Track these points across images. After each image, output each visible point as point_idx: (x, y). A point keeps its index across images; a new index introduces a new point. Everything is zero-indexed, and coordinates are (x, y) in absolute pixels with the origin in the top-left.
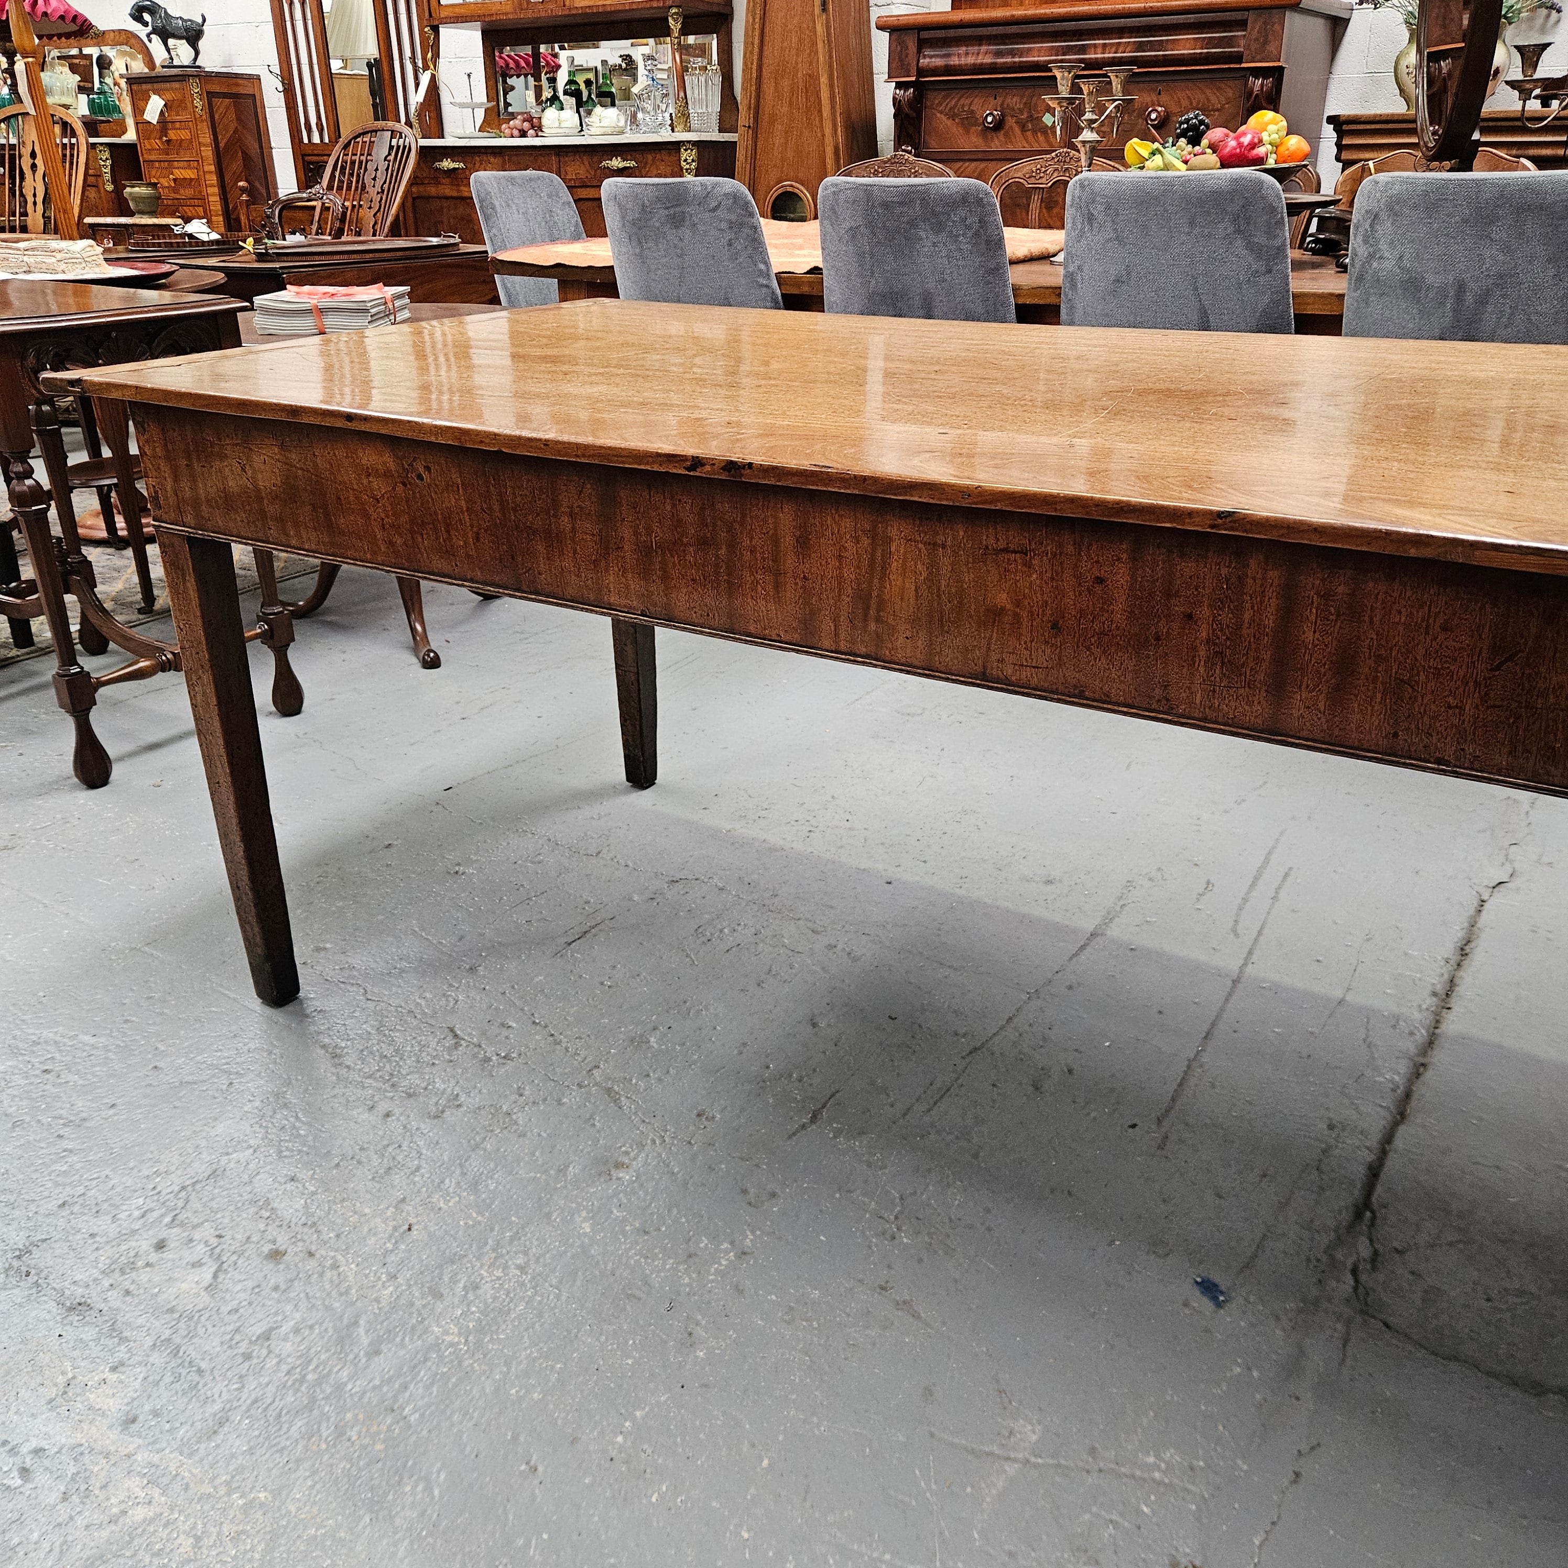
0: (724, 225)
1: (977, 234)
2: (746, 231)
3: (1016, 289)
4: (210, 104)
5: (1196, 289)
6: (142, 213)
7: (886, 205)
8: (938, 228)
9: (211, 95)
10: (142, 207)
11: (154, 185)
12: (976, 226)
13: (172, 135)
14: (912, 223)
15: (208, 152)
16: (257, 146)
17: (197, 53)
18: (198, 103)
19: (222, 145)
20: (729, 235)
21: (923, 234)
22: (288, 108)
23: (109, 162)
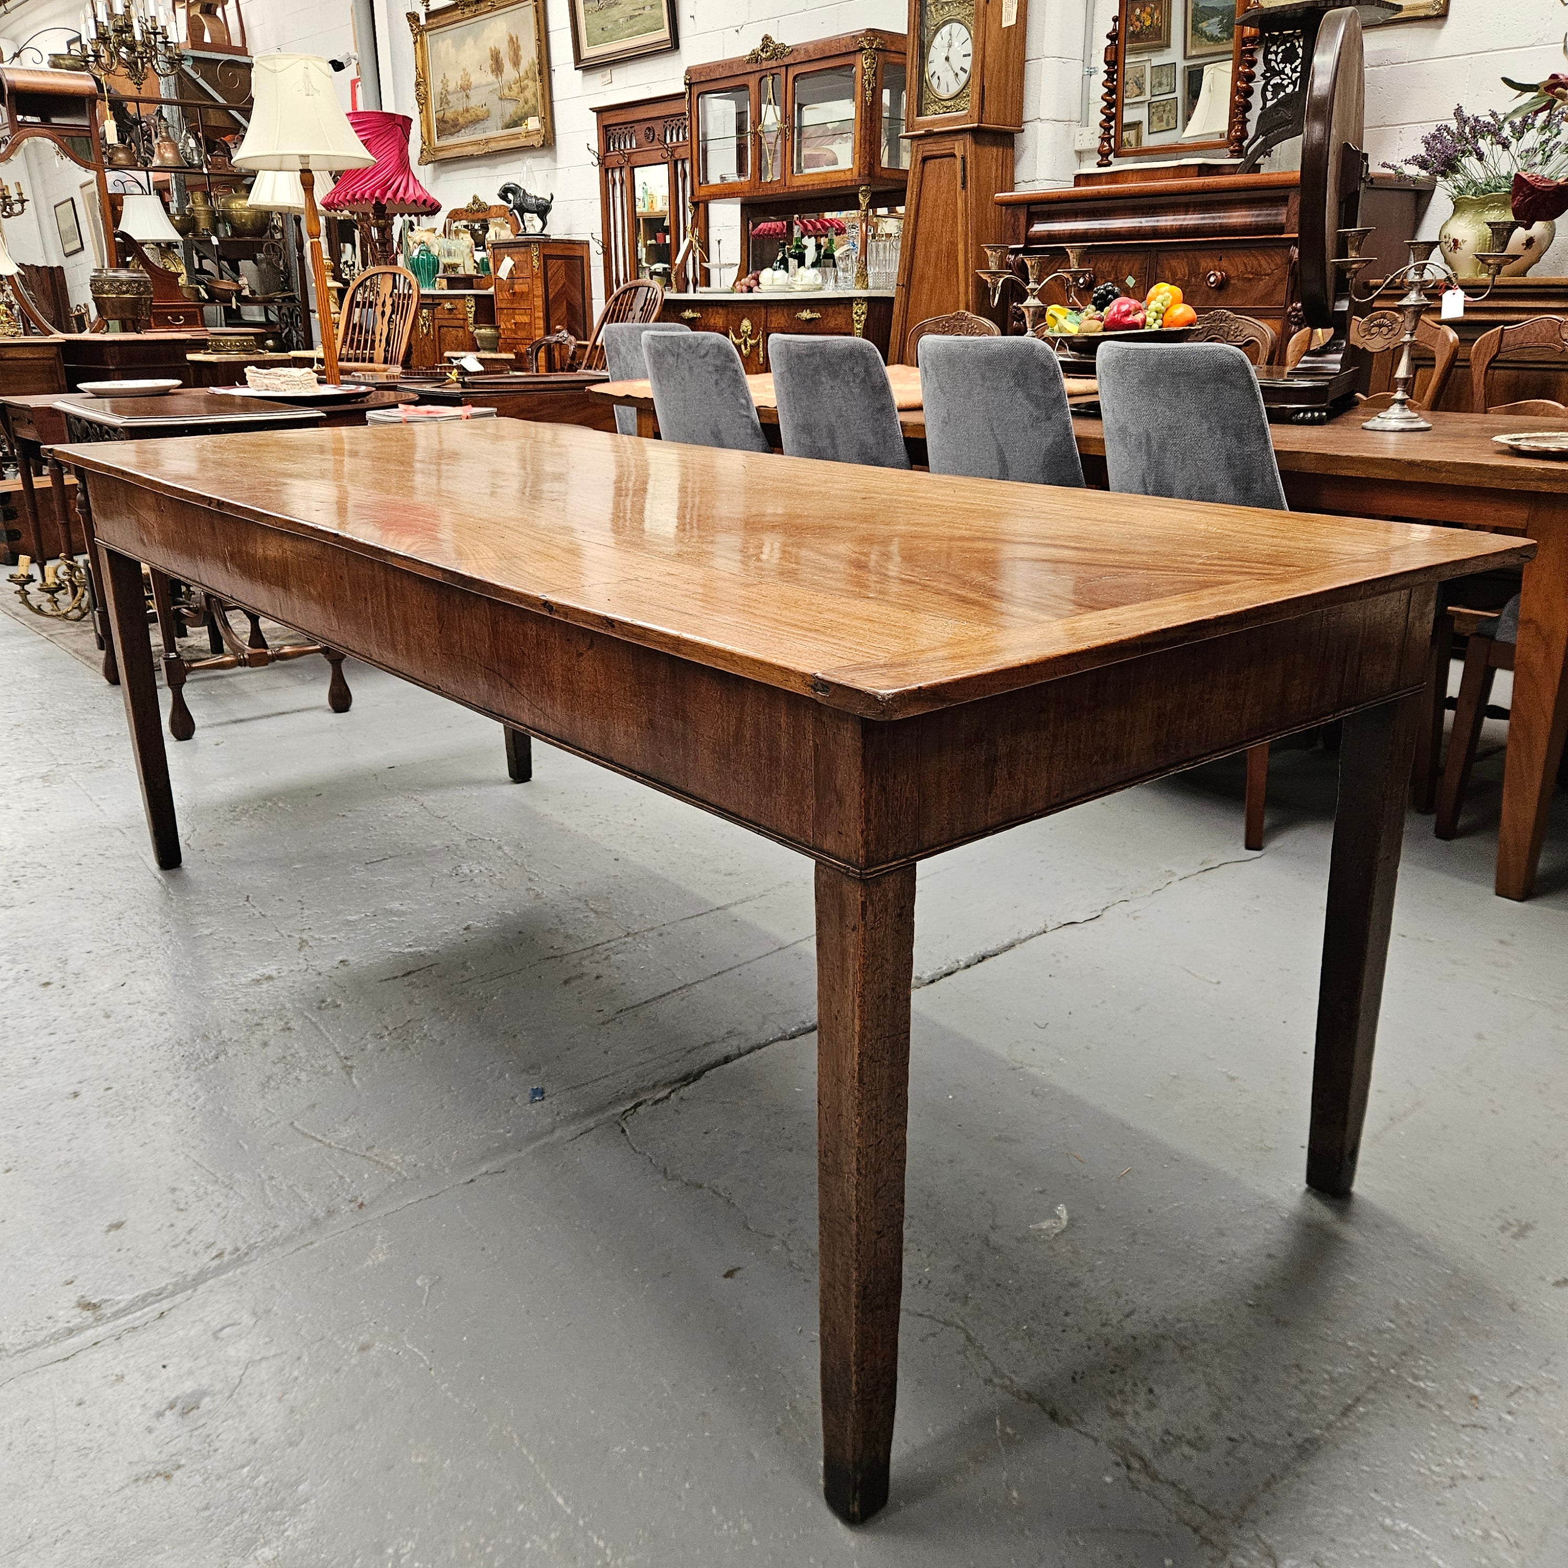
0: (711, 369)
1: (863, 381)
2: (729, 373)
3: (903, 425)
4: (545, 264)
5: (992, 430)
6: (485, 349)
7: (799, 356)
8: (834, 375)
9: (546, 257)
10: (485, 344)
11: (497, 328)
12: (862, 375)
13: (517, 288)
14: (816, 370)
15: (539, 302)
16: (580, 297)
17: (545, 225)
18: (536, 263)
19: (551, 297)
20: (715, 377)
21: (824, 379)
22: (605, 268)
23: (473, 309)
